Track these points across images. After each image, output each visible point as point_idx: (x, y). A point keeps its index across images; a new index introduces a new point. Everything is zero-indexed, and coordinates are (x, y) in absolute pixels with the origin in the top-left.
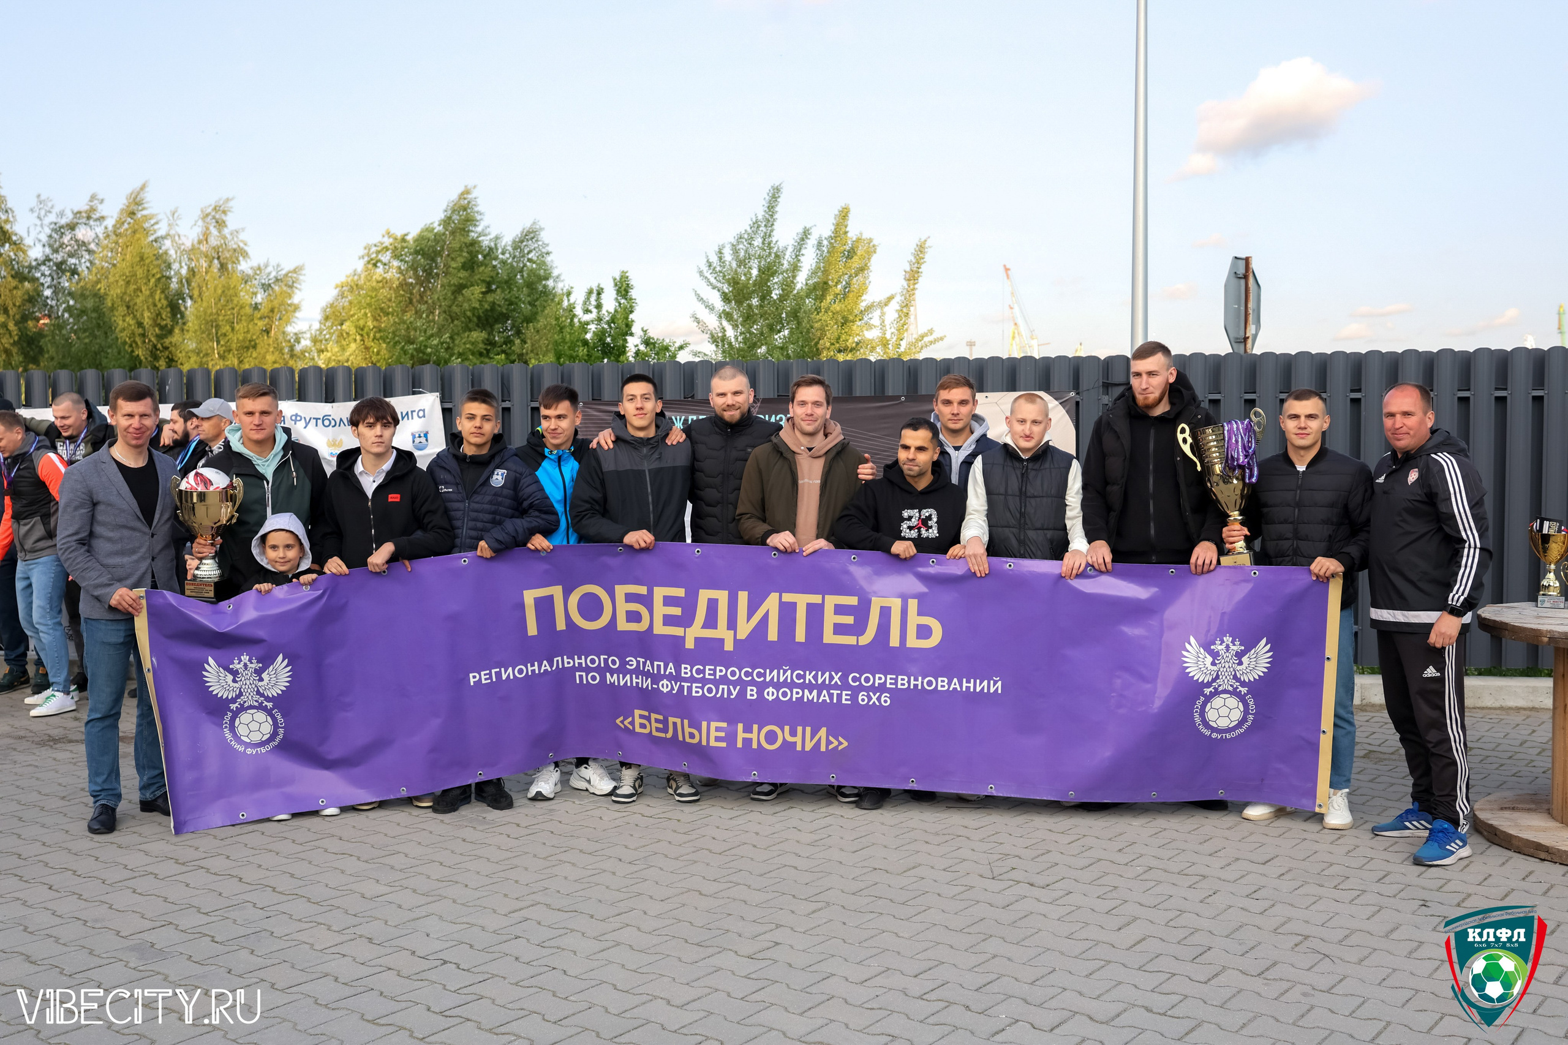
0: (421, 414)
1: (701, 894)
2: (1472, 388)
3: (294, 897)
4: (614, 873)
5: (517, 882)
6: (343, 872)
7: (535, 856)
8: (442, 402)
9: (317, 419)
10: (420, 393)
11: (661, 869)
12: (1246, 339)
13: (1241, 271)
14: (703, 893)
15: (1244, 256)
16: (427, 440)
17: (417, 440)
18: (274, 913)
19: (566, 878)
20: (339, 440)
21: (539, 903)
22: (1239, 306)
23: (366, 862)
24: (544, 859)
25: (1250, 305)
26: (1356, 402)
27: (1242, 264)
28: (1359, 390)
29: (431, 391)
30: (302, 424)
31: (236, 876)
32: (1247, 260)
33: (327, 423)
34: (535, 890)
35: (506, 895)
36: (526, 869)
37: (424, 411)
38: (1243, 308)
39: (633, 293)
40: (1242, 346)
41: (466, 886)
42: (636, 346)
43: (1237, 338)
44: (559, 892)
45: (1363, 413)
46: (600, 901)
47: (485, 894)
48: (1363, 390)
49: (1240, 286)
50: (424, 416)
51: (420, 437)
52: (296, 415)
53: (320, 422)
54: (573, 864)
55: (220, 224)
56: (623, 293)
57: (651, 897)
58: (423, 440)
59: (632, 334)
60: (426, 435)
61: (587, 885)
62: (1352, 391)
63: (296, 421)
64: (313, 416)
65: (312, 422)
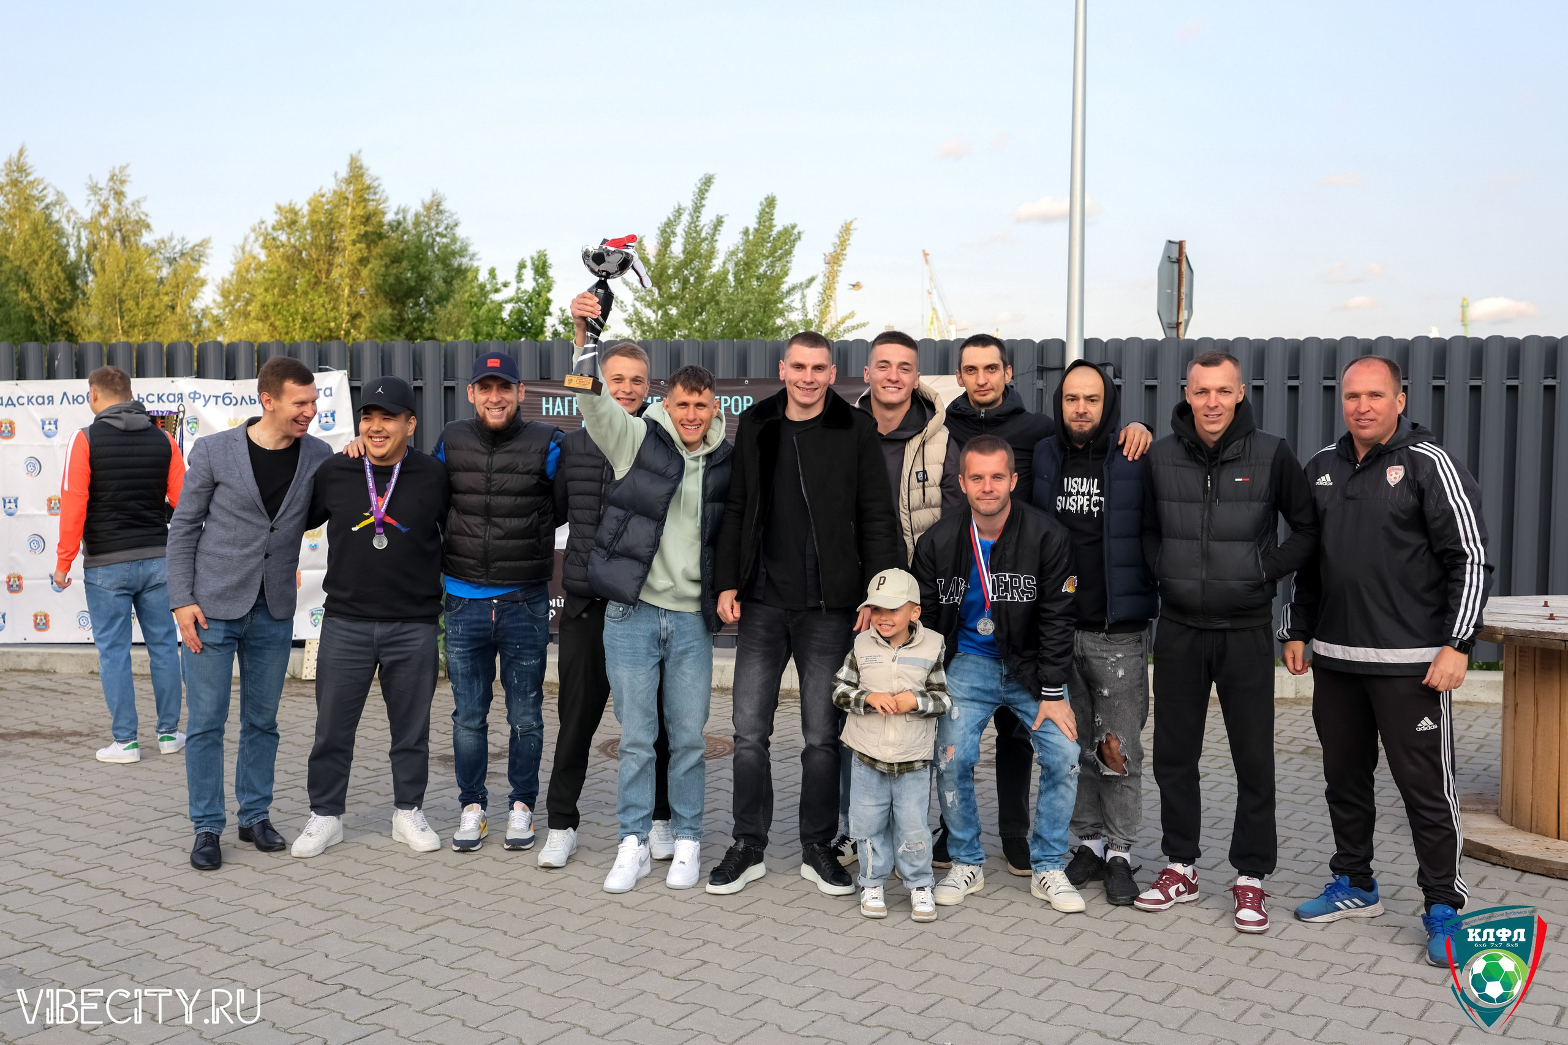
0: (328, 393)
1: (622, 906)
2: (1410, 376)
3: (182, 913)
4: (529, 884)
5: (424, 894)
6: (236, 884)
7: (445, 864)
8: (351, 379)
9: (217, 397)
10: (327, 370)
11: (580, 878)
12: (1178, 324)
13: (1175, 255)
14: (625, 905)
15: (1177, 240)
16: (334, 420)
17: (324, 420)
18: (159, 932)
19: (477, 889)
21: (448, 918)
22: (1172, 290)
23: (262, 872)
24: (455, 867)
25: (1184, 290)
26: (1293, 389)
27: (1176, 248)
28: (1297, 378)
29: (339, 368)
30: (202, 401)
31: (119, 890)
32: (1181, 244)
33: (227, 401)
34: (444, 903)
35: (412, 910)
36: (435, 879)
37: (331, 389)
38: (1176, 293)
39: (551, 273)
40: (1174, 332)
41: (370, 899)
42: (554, 326)
43: (1169, 324)
44: (470, 905)
45: (1301, 401)
46: (514, 915)
47: (390, 908)
48: (1301, 377)
49: (1173, 270)
50: (331, 395)
51: (326, 416)
52: (195, 393)
53: (220, 400)
54: (486, 874)
55: (119, 195)
56: (541, 270)
57: (569, 910)
58: (330, 419)
59: (550, 314)
60: (333, 415)
61: (501, 897)
62: (1290, 378)
63: (194, 399)
64: (213, 394)
65: (213, 400)
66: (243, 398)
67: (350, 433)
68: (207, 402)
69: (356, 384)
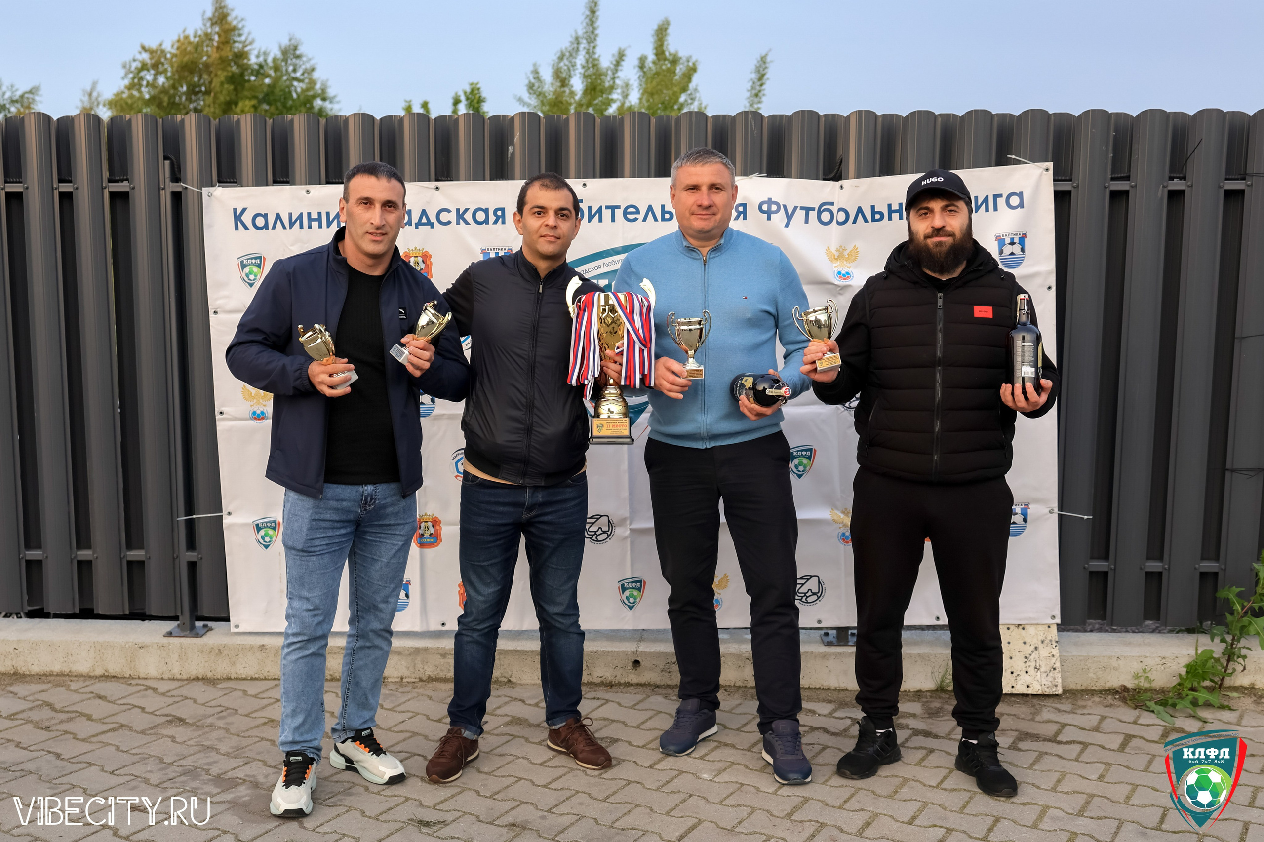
0: (1013, 201)
8: (1057, 178)
9: (808, 210)
16: (1023, 250)
17: (1008, 250)
20: (850, 248)
29: (1038, 161)
30: (782, 217)
33: (826, 217)
37: (1020, 195)
50: (1021, 205)
51: (1012, 243)
52: (770, 202)
53: (813, 215)
58: (1016, 249)
60: (1022, 240)
63: (769, 214)
64: (799, 205)
65: (800, 214)
66: (860, 210)
67: (1050, 273)
68: (789, 218)
69: (1065, 186)
